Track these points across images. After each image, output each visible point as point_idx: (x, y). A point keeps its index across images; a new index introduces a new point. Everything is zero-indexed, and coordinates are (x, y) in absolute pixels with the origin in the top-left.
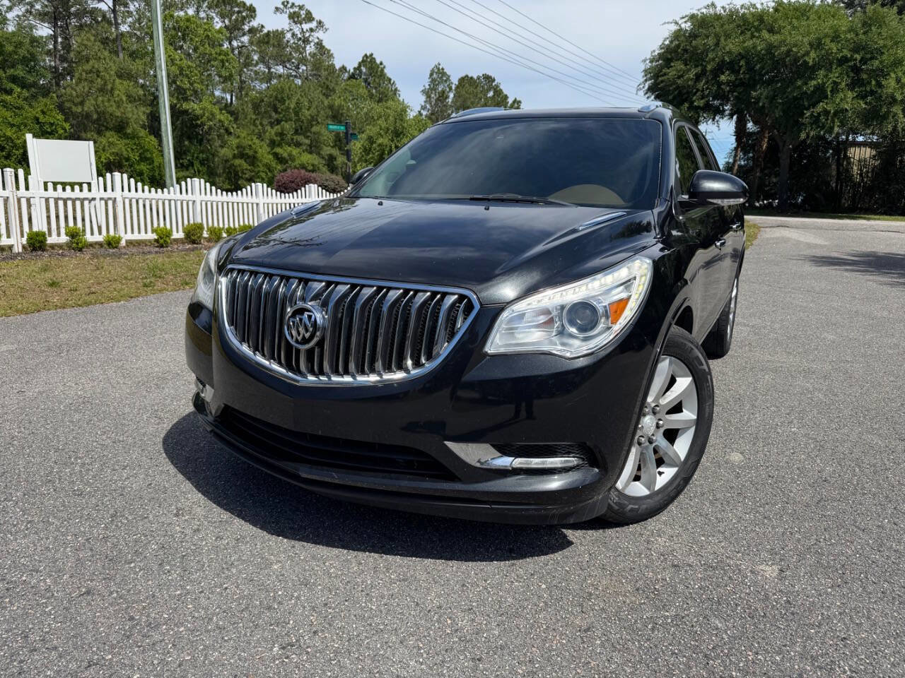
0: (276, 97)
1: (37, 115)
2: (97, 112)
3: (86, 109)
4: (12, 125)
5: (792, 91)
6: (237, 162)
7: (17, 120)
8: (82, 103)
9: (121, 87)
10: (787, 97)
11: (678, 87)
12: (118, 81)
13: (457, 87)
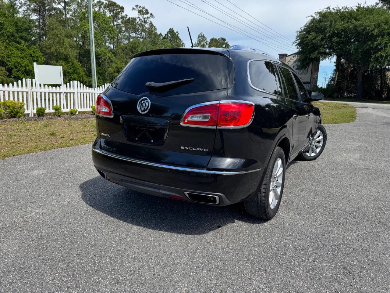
0: (132, 46)
1: (31, 53)
2: (56, 52)
3: (52, 51)
4: (21, 57)
5: (366, 47)
7: (23, 55)
8: (50, 48)
9: (67, 41)
10: (363, 49)
11: (313, 43)
12: (66, 39)
13: (210, 43)
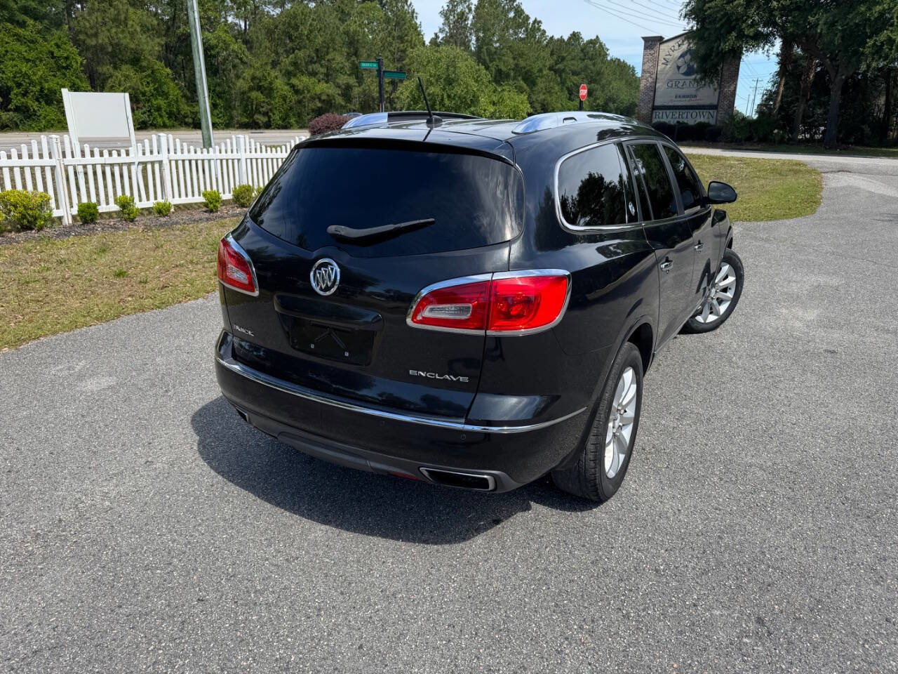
0: (289, 24)
1: (52, 49)
2: (111, 44)
3: (100, 41)
4: (28, 61)
5: (854, 18)
6: (254, 94)
7: (32, 55)
8: (96, 35)
9: (135, 17)
10: (848, 24)
11: (726, 14)
12: (131, 10)
13: (477, 8)
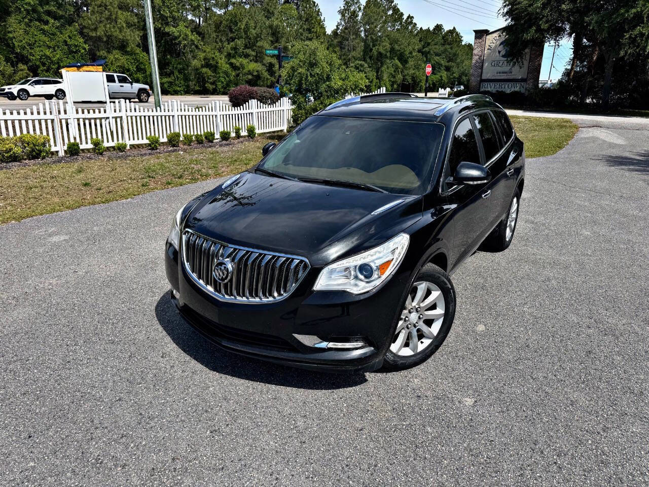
1: (66, 39)
2: (106, 35)
3: (98, 34)
4: (49, 47)
6: (204, 70)
8: (96, 29)
9: (122, 16)
11: (528, 14)
12: (120, 12)
13: (365, 8)
